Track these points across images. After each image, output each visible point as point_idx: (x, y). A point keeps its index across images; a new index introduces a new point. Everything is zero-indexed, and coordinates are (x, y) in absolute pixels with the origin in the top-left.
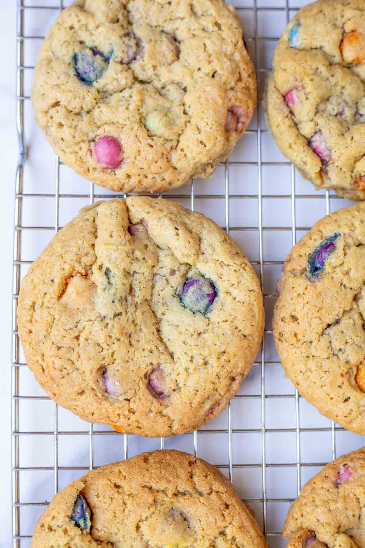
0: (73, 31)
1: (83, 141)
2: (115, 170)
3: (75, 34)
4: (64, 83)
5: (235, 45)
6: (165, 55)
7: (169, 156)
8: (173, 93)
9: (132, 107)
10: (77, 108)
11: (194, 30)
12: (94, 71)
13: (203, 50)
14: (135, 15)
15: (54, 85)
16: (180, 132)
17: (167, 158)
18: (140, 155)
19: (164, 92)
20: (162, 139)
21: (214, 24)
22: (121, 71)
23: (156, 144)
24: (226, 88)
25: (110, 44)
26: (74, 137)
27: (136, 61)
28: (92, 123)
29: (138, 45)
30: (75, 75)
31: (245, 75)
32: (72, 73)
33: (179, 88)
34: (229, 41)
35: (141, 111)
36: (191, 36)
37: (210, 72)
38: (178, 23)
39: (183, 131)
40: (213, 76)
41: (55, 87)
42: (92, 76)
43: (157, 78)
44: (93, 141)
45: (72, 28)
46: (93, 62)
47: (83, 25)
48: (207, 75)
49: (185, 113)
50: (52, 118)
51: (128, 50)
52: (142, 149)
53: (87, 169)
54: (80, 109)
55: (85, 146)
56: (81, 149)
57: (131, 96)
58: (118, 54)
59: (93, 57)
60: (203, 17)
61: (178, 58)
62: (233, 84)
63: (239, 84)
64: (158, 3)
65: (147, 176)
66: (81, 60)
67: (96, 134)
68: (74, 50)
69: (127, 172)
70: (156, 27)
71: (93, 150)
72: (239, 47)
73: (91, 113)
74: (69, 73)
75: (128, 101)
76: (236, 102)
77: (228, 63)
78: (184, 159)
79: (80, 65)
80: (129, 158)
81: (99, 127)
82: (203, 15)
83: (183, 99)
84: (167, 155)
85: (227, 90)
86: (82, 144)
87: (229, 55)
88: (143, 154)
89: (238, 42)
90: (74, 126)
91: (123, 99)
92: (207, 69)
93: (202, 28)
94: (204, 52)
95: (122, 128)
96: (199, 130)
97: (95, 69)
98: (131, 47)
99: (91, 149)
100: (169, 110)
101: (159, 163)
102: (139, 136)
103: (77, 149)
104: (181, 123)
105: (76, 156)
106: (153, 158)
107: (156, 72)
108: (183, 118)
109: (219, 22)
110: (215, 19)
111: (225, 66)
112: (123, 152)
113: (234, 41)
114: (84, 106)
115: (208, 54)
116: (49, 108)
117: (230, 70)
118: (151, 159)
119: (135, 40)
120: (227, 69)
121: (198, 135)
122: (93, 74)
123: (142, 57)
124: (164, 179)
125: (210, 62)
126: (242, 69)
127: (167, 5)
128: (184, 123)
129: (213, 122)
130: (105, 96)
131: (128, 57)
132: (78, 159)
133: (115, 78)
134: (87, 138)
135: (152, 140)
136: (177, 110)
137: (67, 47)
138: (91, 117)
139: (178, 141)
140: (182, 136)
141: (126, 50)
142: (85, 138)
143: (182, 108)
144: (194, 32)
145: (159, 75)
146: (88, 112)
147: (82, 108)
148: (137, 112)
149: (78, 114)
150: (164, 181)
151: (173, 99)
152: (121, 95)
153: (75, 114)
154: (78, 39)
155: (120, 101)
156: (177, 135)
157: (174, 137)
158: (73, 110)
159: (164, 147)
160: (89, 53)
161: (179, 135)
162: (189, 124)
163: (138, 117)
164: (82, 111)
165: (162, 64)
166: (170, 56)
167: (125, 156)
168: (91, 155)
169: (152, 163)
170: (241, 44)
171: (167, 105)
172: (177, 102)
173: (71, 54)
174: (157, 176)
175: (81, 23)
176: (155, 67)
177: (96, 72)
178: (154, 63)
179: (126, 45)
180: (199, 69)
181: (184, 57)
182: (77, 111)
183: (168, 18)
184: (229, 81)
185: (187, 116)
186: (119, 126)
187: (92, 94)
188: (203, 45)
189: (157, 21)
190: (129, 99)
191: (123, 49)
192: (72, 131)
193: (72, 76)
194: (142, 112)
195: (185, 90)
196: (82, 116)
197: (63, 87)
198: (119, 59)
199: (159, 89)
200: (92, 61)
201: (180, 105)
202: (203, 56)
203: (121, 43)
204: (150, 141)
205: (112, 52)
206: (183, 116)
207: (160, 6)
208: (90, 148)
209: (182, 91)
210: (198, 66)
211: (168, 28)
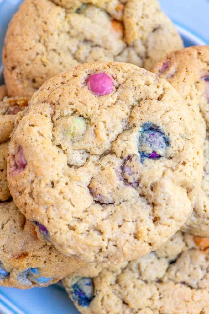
0: (182, 162)
1: (124, 82)
2: (89, 76)
3: (178, 161)
4: (163, 116)
5: (49, 219)
6: (100, 183)
7: (53, 106)
8: (78, 158)
9: (101, 126)
10: (143, 104)
11: (88, 215)
12: (147, 139)
13: (72, 200)
14: (141, 202)
15: (170, 110)
16: (55, 128)
17: (54, 104)
18: (75, 93)
19: (86, 156)
20: (65, 115)
21: (75, 227)
22: (126, 149)
23: (67, 107)
24: (38, 178)
25: (146, 166)
26: (132, 81)
27: (120, 166)
28: (125, 98)
29: (126, 180)
30: (159, 127)
31: (29, 201)
32: (162, 128)
33: (75, 164)
34: (55, 219)
35: (93, 126)
36: (88, 210)
37: (57, 185)
38: (105, 214)
39: (53, 130)
40: (53, 183)
41: (169, 109)
42: (146, 135)
43: (97, 163)
44: (117, 88)
45: (184, 164)
46: (151, 145)
47: (176, 169)
48: (58, 182)
49: (59, 146)
50: (158, 87)
51: (130, 171)
52: (76, 98)
53: (110, 66)
54: (140, 105)
55: (121, 80)
56: (123, 77)
57: (108, 135)
58: (136, 163)
59: (154, 150)
60: (87, 229)
61: (88, 187)
62: (34, 185)
63: (29, 188)
64: (129, 222)
65: (62, 84)
66: (162, 142)
67: (118, 93)
68: (172, 148)
69: (78, 77)
70: (120, 203)
71: (113, 80)
72: (45, 218)
73: (130, 107)
74: (164, 126)
75: (108, 130)
76: (24, 173)
77: (46, 199)
78: (41, 111)
79: (161, 138)
80: (83, 87)
81: (118, 99)
82: (88, 231)
83: (67, 157)
84: (55, 106)
85: (36, 177)
86: (124, 80)
87: (49, 207)
88: (73, 95)
89: (48, 222)
90: (137, 88)
91: (113, 130)
92: (60, 186)
93: (83, 221)
94: (70, 199)
95: (99, 106)
96: (41, 135)
97: (147, 141)
98: (130, 175)
99: (114, 80)
100: (73, 142)
101: (57, 96)
102: (84, 105)
103: (125, 75)
104: (58, 136)
105: (123, 70)
106: (64, 97)
107: (100, 166)
108: (58, 141)
109: (72, 231)
110: (76, 232)
111: (47, 195)
112: (89, 89)
113: (51, 221)
114: (139, 108)
115: (66, 199)
116: (164, 93)
117: (42, 195)
118: (65, 94)
119: (130, 182)
120: (45, 195)
121: (39, 129)
122: (146, 137)
123: (116, 171)
124: (48, 89)
125: (61, 193)
126: (34, 203)
127: (121, 224)
128: (56, 137)
129: (32, 144)
130: (128, 126)
131: (128, 166)
132: (120, 69)
133: (127, 141)
134: (122, 86)
135: (72, 109)
136: (66, 145)
137: (179, 147)
138: (129, 103)
139: (53, 122)
140: (52, 126)
141: (132, 169)
142: (123, 85)
143: (64, 148)
144: (87, 213)
145: (96, 166)
146: (133, 107)
147: (139, 106)
148: (96, 124)
149: (139, 101)
150: (47, 88)
151: (75, 152)
152: (116, 133)
153: (142, 99)
154: (174, 159)
155: (114, 127)
156: (56, 125)
157: (57, 122)
158: (145, 101)
159: (60, 109)
160: (160, 152)
161: (54, 126)
162: (52, 138)
163: (93, 120)
164: (138, 105)
165: (99, 176)
166: (96, 184)
167: (86, 87)
168: (112, 75)
169: (62, 93)
170: (45, 223)
171: (76, 145)
172: (70, 151)
173: (172, 144)
174: (55, 88)
175: (179, 170)
176: (103, 169)
177: (145, 139)
178: (105, 171)
179: (134, 173)
180: (67, 184)
181: (85, 188)
182: (142, 102)
183: (114, 215)
184: (38, 186)
185: (56, 144)
186: (103, 106)
187: (137, 119)
188: (74, 204)
189: (121, 207)
190: (108, 132)
191: (135, 168)
192: (136, 84)
193: (161, 125)
194: (91, 126)
195: (70, 166)
196: (136, 101)
197: (163, 112)
198: (133, 159)
199: (91, 156)
200: (153, 146)
201: (67, 150)
202: (69, 195)
203: (139, 172)
204: (73, 107)
205: (142, 162)
206: (60, 143)
207: (126, 219)
208: (116, 80)
209: (72, 163)
210: (69, 185)
211: (110, 208)
